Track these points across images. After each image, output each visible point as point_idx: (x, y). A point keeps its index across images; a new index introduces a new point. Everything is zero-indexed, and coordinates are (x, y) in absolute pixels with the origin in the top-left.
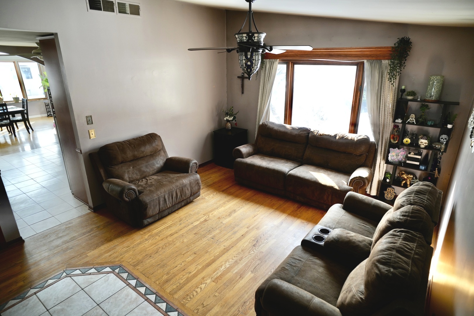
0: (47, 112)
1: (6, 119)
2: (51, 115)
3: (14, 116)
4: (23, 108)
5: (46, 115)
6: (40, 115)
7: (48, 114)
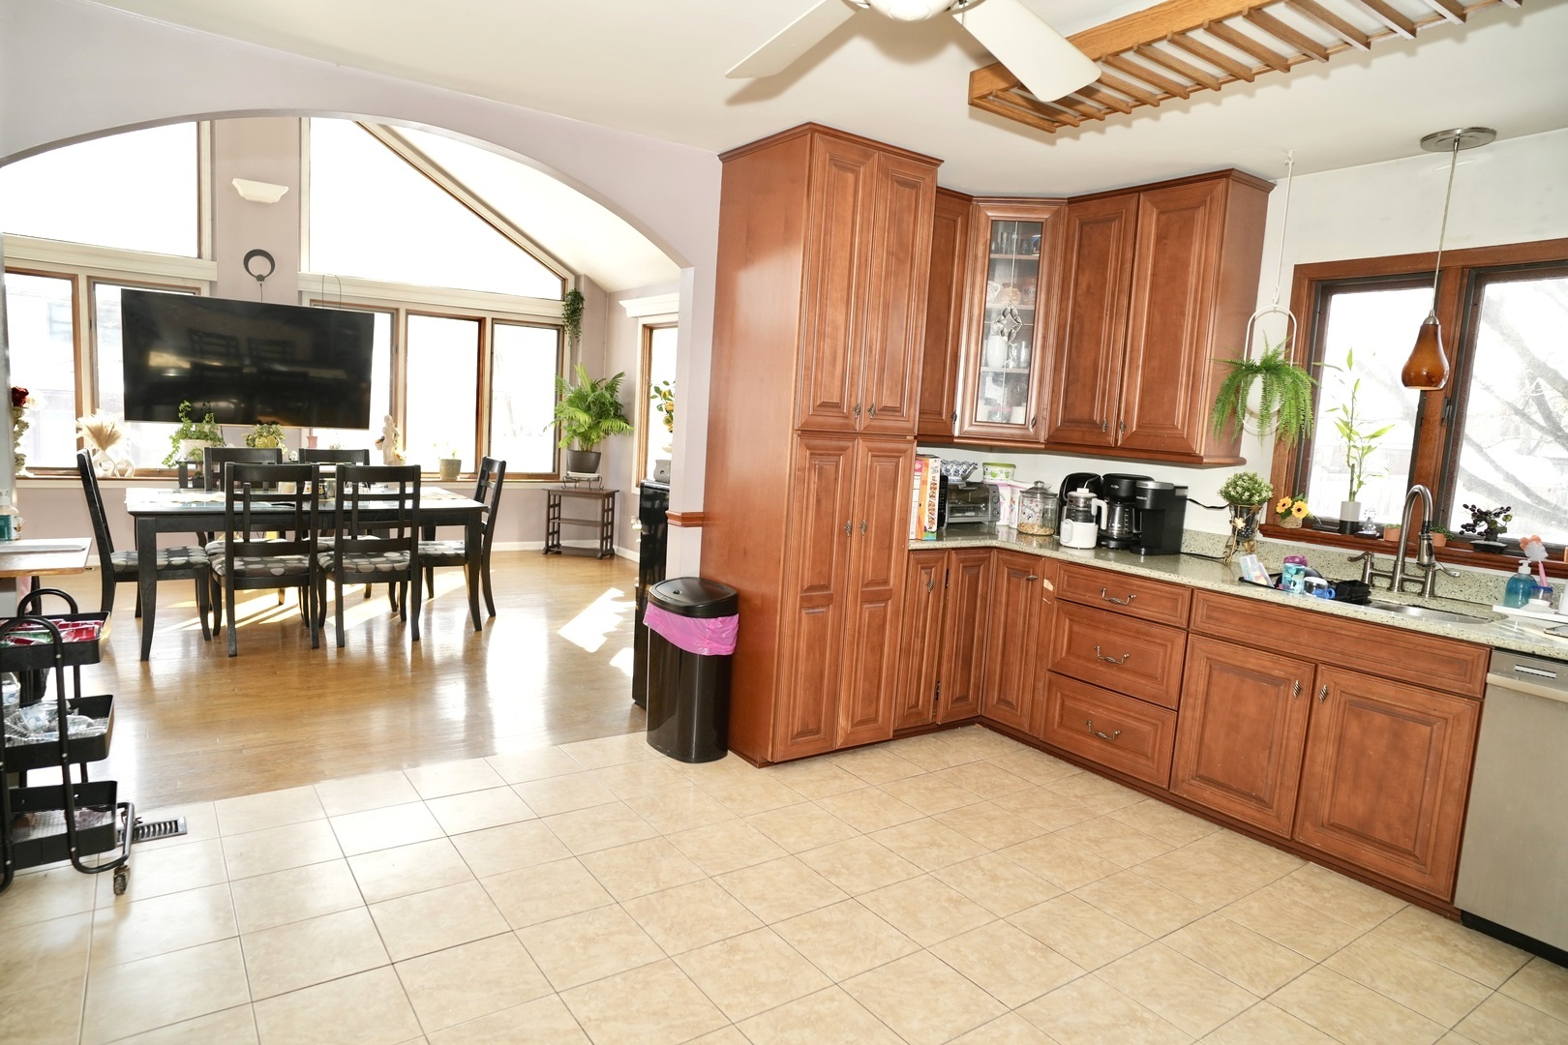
0: (548, 534)
1: (399, 545)
2: (556, 549)
3: (430, 536)
4: (477, 499)
5: (542, 545)
6: (517, 543)
7: (550, 544)
